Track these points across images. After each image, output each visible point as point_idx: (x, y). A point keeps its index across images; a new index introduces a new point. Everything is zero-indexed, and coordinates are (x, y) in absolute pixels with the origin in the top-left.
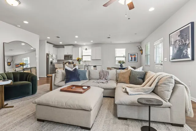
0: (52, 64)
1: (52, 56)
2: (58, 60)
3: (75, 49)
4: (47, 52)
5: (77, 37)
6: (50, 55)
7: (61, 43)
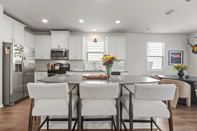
0: (21, 71)
1: (21, 50)
2: (36, 60)
6: (14, 48)
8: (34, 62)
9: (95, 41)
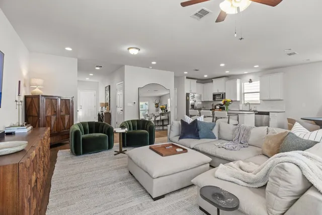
0: (193, 108)
1: (193, 97)
3: (229, 83)
4: (187, 91)
5: (222, 65)
6: (190, 96)
7: (206, 76)
8: (201, 103)
9: (251, 81)
